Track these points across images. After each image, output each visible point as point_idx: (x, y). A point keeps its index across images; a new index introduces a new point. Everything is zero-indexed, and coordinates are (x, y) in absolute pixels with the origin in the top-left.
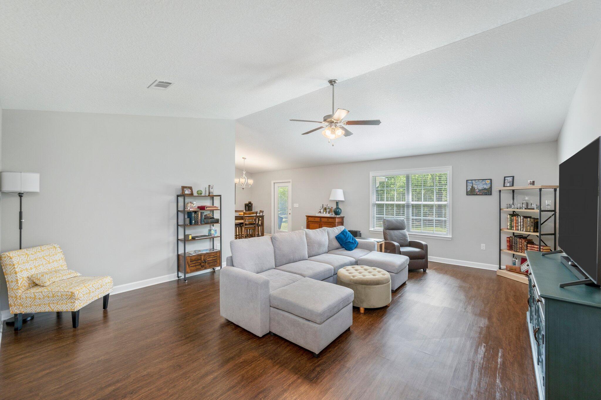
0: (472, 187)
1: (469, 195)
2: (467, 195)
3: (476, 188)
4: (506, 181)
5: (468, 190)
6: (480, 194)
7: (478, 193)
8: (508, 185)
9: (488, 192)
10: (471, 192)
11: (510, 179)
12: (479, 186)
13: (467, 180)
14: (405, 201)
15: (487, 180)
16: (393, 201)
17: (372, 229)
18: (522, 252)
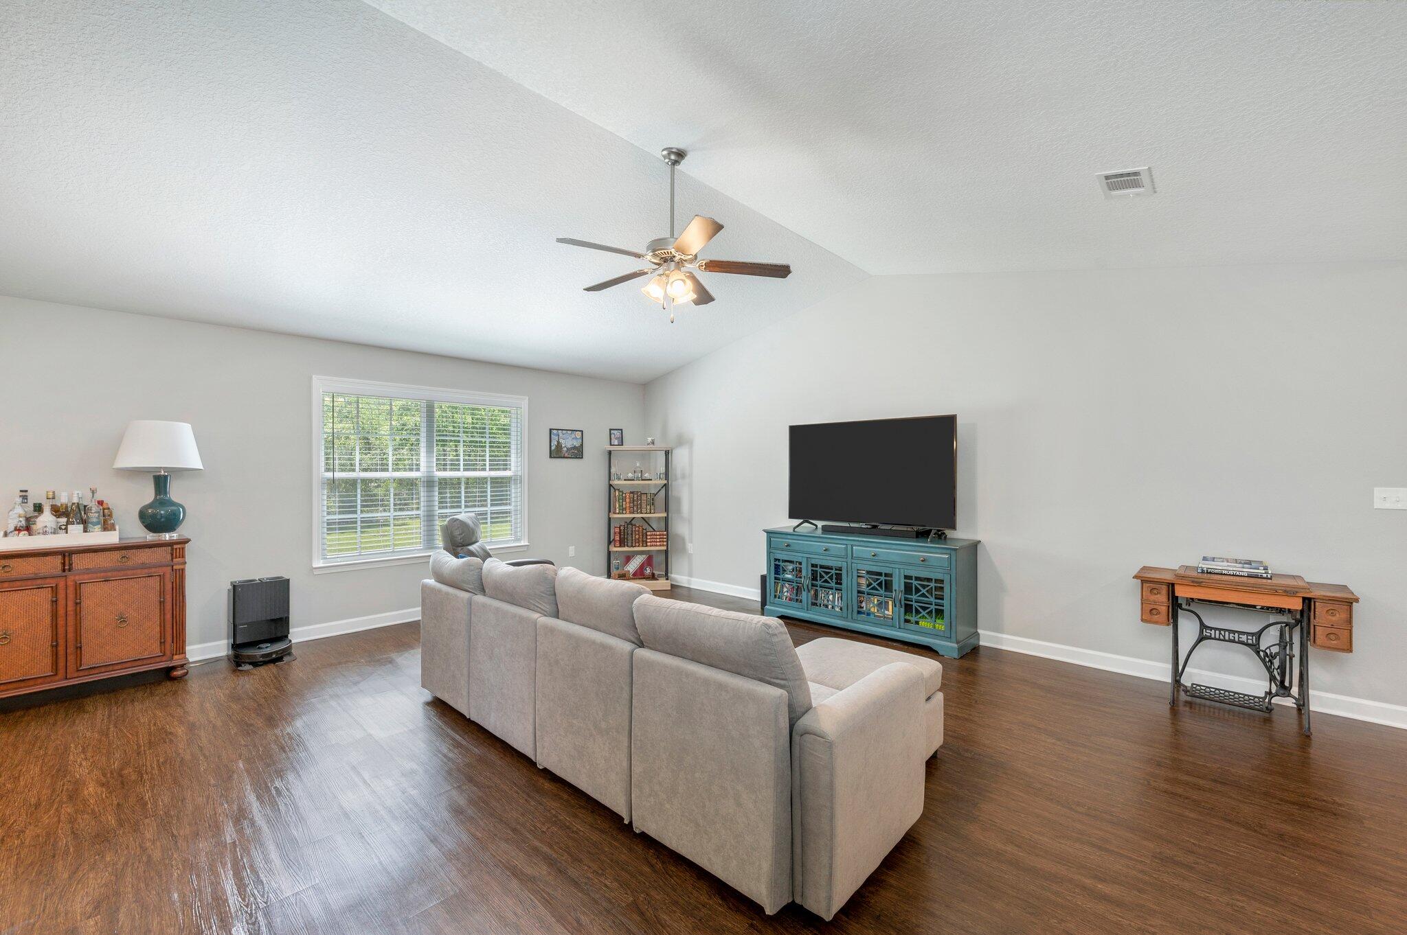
0: (558, 442)
1: (554, 457)
2: (551, 457)
3: (563, 446)
4: (613, 436)
5: (553, 448)
6: (570, 456)
7: (566, 455)
8: (616, 443)
9: (577, 453)
10: (556, 453)
11: (617, 434)
12: (568, 442)
13: (551, 430)
14: (418, 470)
15: (577, 432)
16: (383, 470)
17: (318, 563)
18: (639, 546)
